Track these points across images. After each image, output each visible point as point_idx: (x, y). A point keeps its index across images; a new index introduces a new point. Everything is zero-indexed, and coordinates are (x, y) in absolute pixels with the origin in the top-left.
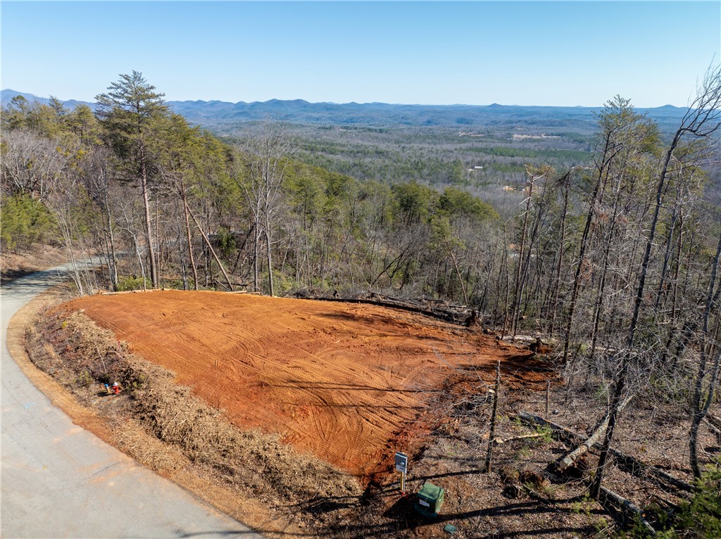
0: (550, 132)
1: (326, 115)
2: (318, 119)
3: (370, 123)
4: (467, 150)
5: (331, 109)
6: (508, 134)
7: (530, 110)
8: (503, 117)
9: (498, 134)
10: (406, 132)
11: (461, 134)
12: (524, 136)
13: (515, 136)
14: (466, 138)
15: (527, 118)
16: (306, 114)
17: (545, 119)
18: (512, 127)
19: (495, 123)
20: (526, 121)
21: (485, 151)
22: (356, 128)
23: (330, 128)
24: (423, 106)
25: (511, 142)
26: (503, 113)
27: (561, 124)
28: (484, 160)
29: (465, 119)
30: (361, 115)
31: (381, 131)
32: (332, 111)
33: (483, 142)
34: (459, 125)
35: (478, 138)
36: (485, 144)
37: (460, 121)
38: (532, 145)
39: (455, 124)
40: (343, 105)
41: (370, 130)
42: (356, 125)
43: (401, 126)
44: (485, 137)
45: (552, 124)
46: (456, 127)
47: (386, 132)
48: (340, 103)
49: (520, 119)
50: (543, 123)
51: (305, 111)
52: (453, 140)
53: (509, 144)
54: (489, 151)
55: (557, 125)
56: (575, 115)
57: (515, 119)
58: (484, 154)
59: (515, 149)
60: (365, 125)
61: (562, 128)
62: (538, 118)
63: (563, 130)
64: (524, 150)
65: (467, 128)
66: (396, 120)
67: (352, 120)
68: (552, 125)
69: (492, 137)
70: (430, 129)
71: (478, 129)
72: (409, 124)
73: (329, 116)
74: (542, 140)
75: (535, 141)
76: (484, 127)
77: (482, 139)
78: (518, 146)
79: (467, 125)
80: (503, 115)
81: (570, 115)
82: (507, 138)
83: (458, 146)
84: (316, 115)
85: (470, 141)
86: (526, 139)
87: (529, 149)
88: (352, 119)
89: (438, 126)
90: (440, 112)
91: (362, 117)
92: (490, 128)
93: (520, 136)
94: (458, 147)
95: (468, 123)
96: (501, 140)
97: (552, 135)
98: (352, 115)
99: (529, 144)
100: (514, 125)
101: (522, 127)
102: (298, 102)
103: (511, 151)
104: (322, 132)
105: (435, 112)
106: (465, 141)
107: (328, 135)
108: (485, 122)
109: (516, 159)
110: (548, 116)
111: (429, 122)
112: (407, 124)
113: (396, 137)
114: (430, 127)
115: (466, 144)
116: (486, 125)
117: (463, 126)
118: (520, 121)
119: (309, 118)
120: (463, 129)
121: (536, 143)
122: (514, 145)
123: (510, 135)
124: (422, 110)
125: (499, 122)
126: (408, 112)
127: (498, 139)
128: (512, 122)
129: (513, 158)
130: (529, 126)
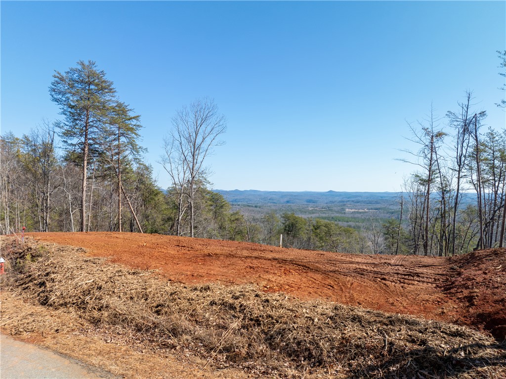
0: (370, 207)
3: (249, 202)
7: (355, 194)
8: (337, 199)
9: (335, 209)
10: (273, 208)
11: (311, 209)
12: (353, 210)
13: (347, 210)
14: (314, 211)
15: (354, 199)
17: (366, 200)
18: (344, 205)
19: (333, 202)
20: (353, 201)
22: (239, 205)
24: (283, 192)
25: (345, 213)
27: (377, 203)
29: (312, 200)
30: (243, 197)
31: (256, 207)
33: (326, 213)
34: (308, 203)
35: (323, 211)
37: (309, 201)
38: (359, 215)
39: (306, 203)
40: (230, 191)
41: (248, 206)
42: (239, 203)
43: (269, 204)
44: (327, 211)
45: (370, 203)
46: (306, 205)
47: (260, 208)
48: (228, 190)
49: (349, 199)
50: (364, 202)
52: (305, 212)
53: (343, 215)
55: (374, 203)
56: (385, 197)
57: (345, 199)
59: (348, 218)
60: (246, 203)
61: (378, 205)
62: (360, 199)
63: (378, 206)
64: (354, 218)
65: (314, 205)
66: (266, 200)
67: (235, 201)
69: (331, 210)
70: (289, 206)
71: (322, 206)
72: (275, 203)
74: (365, 212)
75: (360, 213)
76: (326, 205)
77: (325, 212)
78: (350, 216)
80: (338, 197)
81: (381, 197)
82: (342, 211)
85: (317, 213)
86: (355, 212)
87: (358, 218)
89: (294, 204)
90: (295, 196)
91: (243, 199)
92: (329, 205)
93: (350, 210)
94: (310, 217)
95: (314, 203)
96: (338, 212)
97: (372, 209)
98: (236, 198)
99: (357, 214)
101: (350, 204)
103: (346, 219)
105: (291, 195)
106: (313, 213)
108: (326, 202)
109: (350, 223)
110: (367, 198)
111: (288, 202)
112: (273, 203)
114: (289, 204)
115: (315, 215)
116: (327, 203)
117: (311, 204)
118: (349, 201)
120: (311, 206)
121: (362, 214)
122: (347, 215)
123: (343, 209)
124: (283, 195)
125: (335, 202)
126: (273, 196)
127: (336, 212)
128: (344, 202)
129: (348, 223)
130: (356, 204)
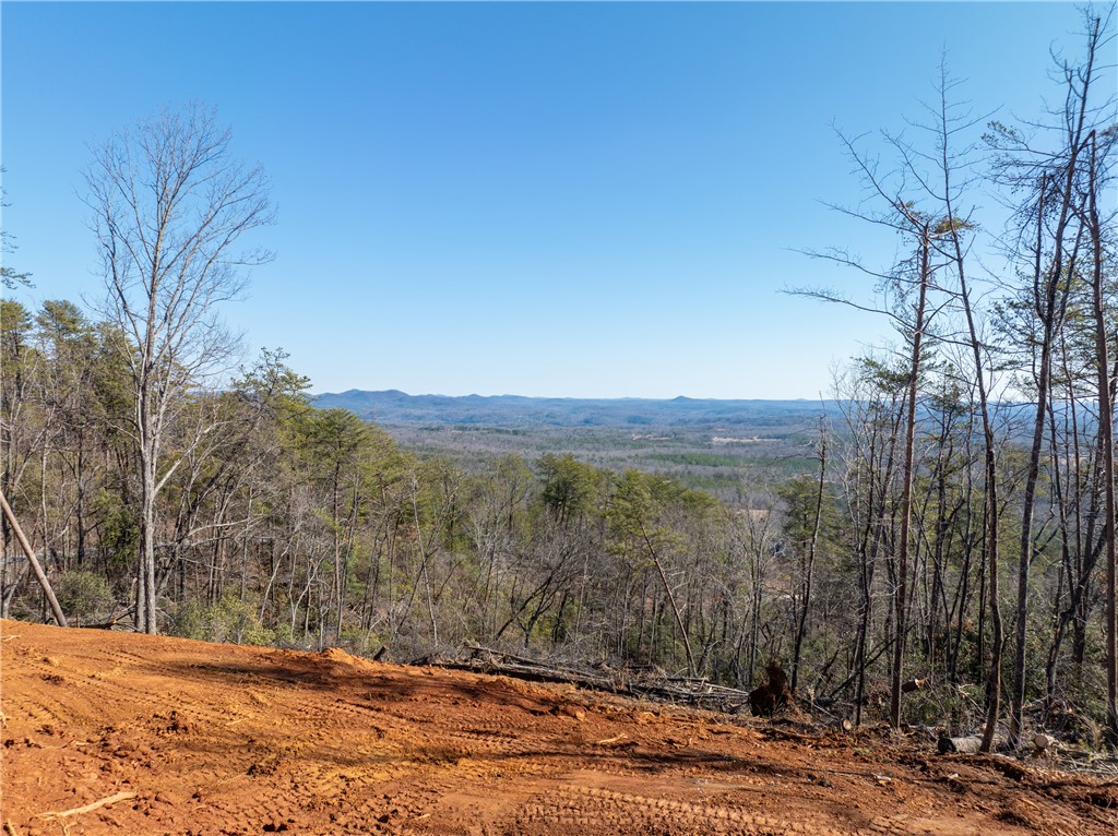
0: (764, 433)
1: (433, 411)
2: (420, 418)
3: (499, 423)
4: (646, 458)
5: (440, 404)
6: (705, 436)
7: (732, 405)
8: (694, 415)
9: (690, 436)
10: (554, 435)
11: (636, 437)
12: (728, 440)
13: (715, 439)
14: (642, 442)
15: (730, 416)
16: (402, 411)
17: (756, 417)
18: (710, 428)
19: (684, 422)
20: (728, 420)
21: (674, 459)
22: (477, 429)
23: (438, 429)
24: (578, 400)
25: (710, 447)
26: (694, 409)
27: (779, 423)
28: (673, 470)
29: (639, 418)
30: (487, 411)
31: (515, 433)
32: (442, 407)
33: (669, 447)
34: (631, 425)
35: (662, 441)
36: (672, 449)
37: (634, 420)
38: (741, 451)
39: (626, 424)
40: (458, 398)
41: (498, 431)
42: (478, 425)
43: (546, 427)
44: (670, 441)
45: (766, 423)
46: (627, 428)
47: (524, 435)
48: (455, 396)
49: (719, 416)
50: (752, 421)
51: (401, 406)
52: (624, 445)
53: (706, 450)
54: (679, 458)
55: (774, 425)
56: (797, 410)
57: (712, 416)
58: (672, 464)
59: (717, 457)
60: (493, 425)
61: (782, 427)
62: (744, 415)
63: (782, 430)
64: (731, 457)
65: (644, 429)
66: (538, 418)
67: (471, 419)
68: (766, 425)
69: (681, 440)
70: (590, 431)
71: (660, 430)
72: (558, 424)
73: (437, 413)
74: (756, 444)
75: (744, 445)
76: (669, 428)
77: (668, 444)
78: (722, 452)
79: (643, 426)
80: (695, 412)
81: (790, 411)
82: (704, 441)
83: (633, 453)
84: (418, 412)
85: (649, 446)
86: (732, 443)
87: (738, 456)
88: (472, 417)
89: (600, 427)
90: (603, 408)
91: (489, 415)
92: (677, 428)
93: (722, 440)
94: (633, 455)
95: (644, 423)
96: (695, 444)
97: (769, 437)
98: (472, 412)
99: (736, 449)
100: (712, 424)
101: (723, 427)
102: (392, 394)
103: (713, 459)
104: (425, 434)
105: (595, 407)
106: (641, 446)
107: (434, 438)
108: (670, 421)
109: (721, 469)
110: (760, 412)
111: (587, 422)
112: (555, 424)
113: (538, 440)
114: (588, 427)
115: (645, 450)
116: (671, 425)
117: (638, 427)
118: (719, 419)
119: (406, 416)
120: (637, 430)
121: (747, 449)
122: (715, 451)
123: (707, 438)
124: (576, 406)
125: (690, 421)
126: (556, 409)
127: (690, 443)
128: (708, 421)
129: (717, 469)
130: (733, 426)
